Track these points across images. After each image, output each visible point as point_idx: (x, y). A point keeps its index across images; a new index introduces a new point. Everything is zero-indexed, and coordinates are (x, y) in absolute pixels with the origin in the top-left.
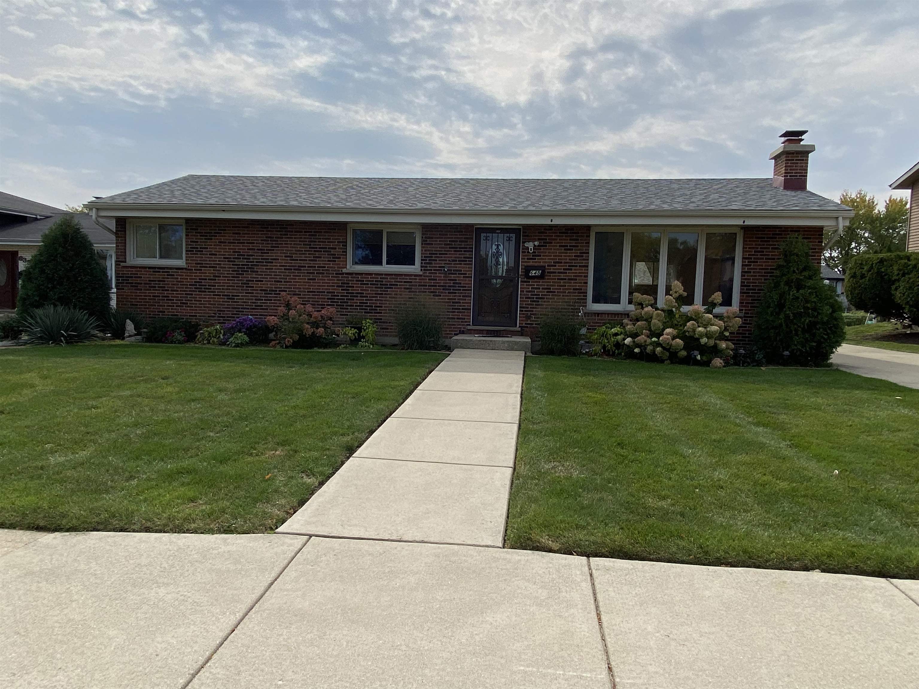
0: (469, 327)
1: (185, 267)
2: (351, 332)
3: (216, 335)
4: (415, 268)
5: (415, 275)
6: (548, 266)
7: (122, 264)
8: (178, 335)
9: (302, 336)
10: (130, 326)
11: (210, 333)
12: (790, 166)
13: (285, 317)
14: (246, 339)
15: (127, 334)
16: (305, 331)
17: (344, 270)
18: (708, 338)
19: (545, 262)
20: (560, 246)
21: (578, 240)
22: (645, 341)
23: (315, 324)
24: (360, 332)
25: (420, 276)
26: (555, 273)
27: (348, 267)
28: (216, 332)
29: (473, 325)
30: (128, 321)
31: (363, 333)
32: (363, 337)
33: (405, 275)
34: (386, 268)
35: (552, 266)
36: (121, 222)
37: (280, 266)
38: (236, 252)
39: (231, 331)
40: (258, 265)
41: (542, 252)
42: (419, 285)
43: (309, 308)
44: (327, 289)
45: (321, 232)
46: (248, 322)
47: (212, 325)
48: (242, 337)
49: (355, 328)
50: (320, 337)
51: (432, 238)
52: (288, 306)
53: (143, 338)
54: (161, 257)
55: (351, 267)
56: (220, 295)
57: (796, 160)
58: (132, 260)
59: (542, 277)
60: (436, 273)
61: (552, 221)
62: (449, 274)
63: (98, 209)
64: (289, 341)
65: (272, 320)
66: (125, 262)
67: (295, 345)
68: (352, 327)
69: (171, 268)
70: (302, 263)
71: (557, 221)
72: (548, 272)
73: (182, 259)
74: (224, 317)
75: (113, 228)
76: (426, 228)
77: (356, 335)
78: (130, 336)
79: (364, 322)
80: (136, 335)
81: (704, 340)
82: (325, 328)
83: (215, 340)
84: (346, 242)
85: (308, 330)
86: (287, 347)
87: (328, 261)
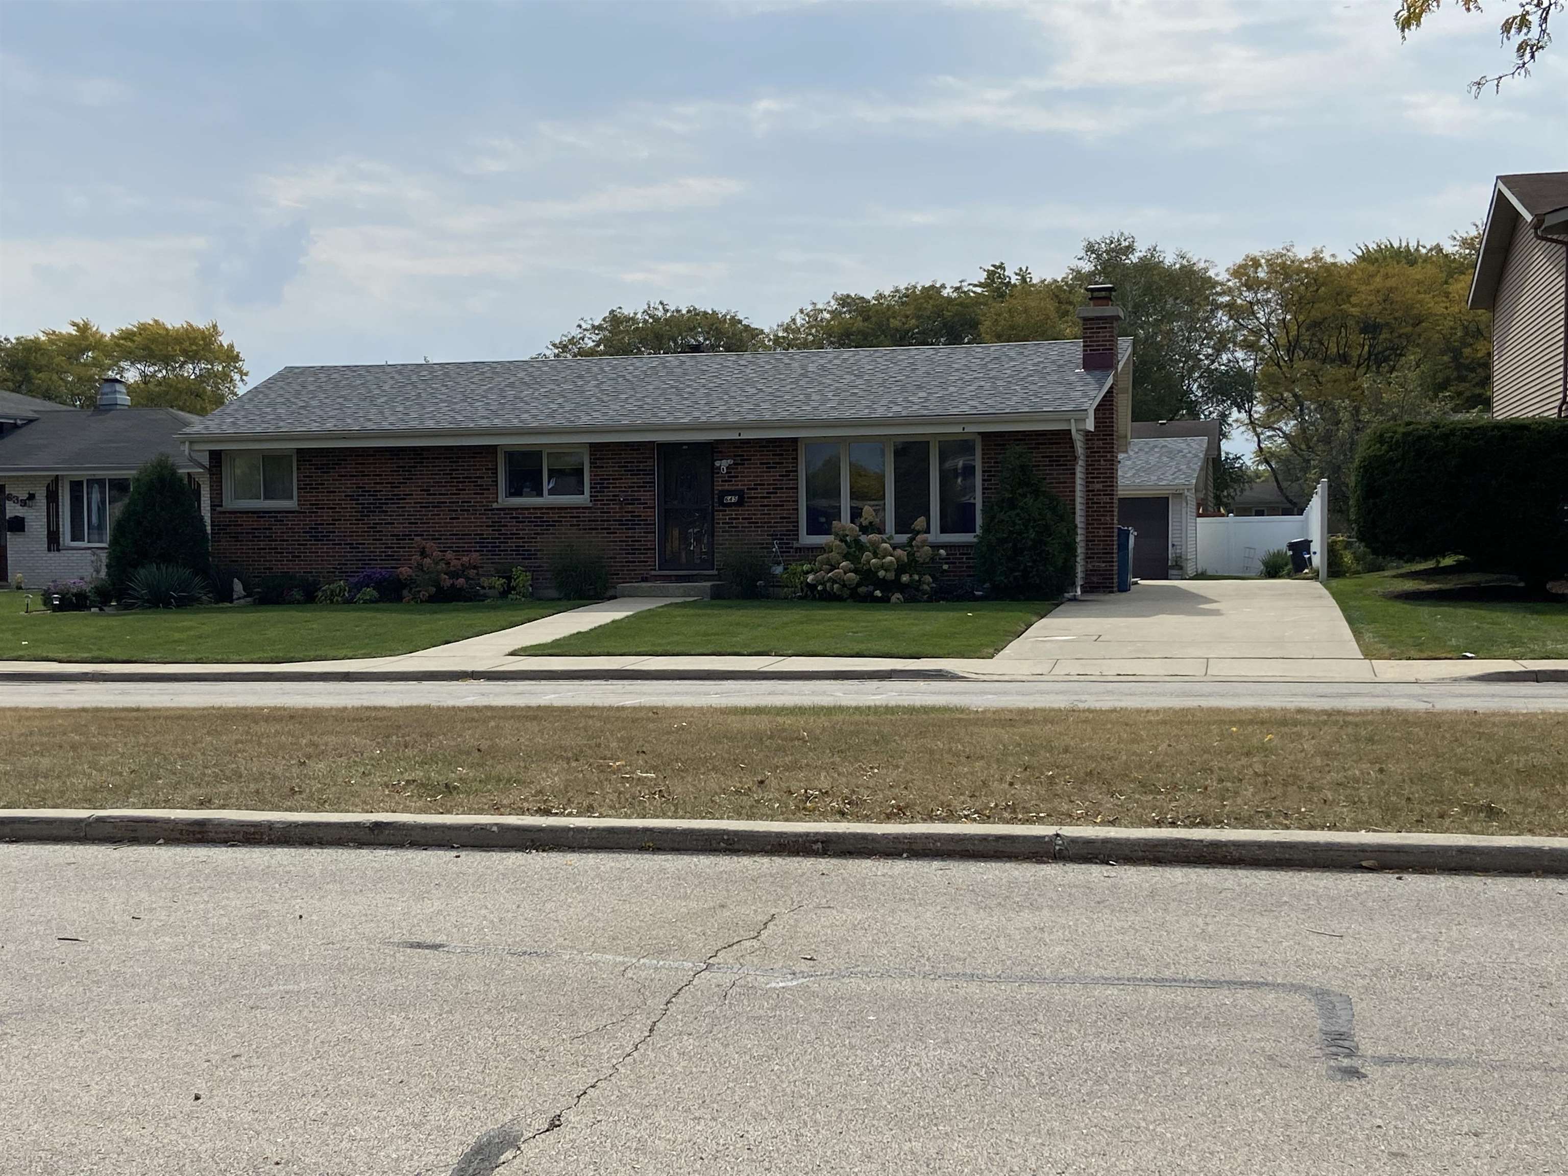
0: (653, 573)
1: (297, 509)
2: (499, 582)
3: (340, 593)
4: (583, 499)
5: (584, 508)
6: (748, 489)
7: (218, 509)
8: (297, 594)
9: (440, 589)
10: (238, 586)
11: (332, 591)
12: (1089, 337)
13: (420, 567)
14: (375, 593)
15: (235, 597)
16: (442, 583)
17: (495, 505)
18: (886, 570)
19: (744, 485)
20: (761, 464)
21: (782, 455)
22: (823, 578)
23: (454, 575)
24: (510, 582)
25: (590, 508)
26: (757, 497)
27: (500, 500)
28: (340, 590)
29: (660, 569)
30: (236, 580)
31: (513, 584)
32: (514, 588)
33: (570, 508)
34: (547, 499)
35: (753, 489)
36: (216, 457)
37: (415, 503)
38: (360, 488)
39: (358, 587)
40: (387, 504)
41: (740, 472)
42: (589, 521)
43: (449, 555)
44: (473, 531)
45: (465, 458)
46: (377, 575)
47: (333, 582)
48: (370, 592)
49: (503, 578)
50: (461, 589)
51: (603, 459)
52: (423, 553)
53: (255, 600)
54: (266, 498)
55: (505, 501)
56: (340, 544)
57: (1097, 328)
58: (231, 503)
59: (740, 503)
60: (609, 504)
61: (740, 435)
62: (626, 504)
63: (191, 443)
64: (424, 594)
65: (405, 571)
66: (221, 506)
67: (432, 599)
68: (499, 577)
69: (279, 512)
70: (443, 499)
71: (746, 435)
72: (748, 498)
73: (292, 498)
74: (347, 572)
75: (206, 463)
76: (595, 448)
77: (505, 586)
78: (239, 598)
79: (514, 569)
80: (245, 597)
81: (881, 573)
82: (468, 579)
83: (340, 599)
84: (496, 469)
85: (446, 581)
86: (422, 601)
87: (475, 494)
